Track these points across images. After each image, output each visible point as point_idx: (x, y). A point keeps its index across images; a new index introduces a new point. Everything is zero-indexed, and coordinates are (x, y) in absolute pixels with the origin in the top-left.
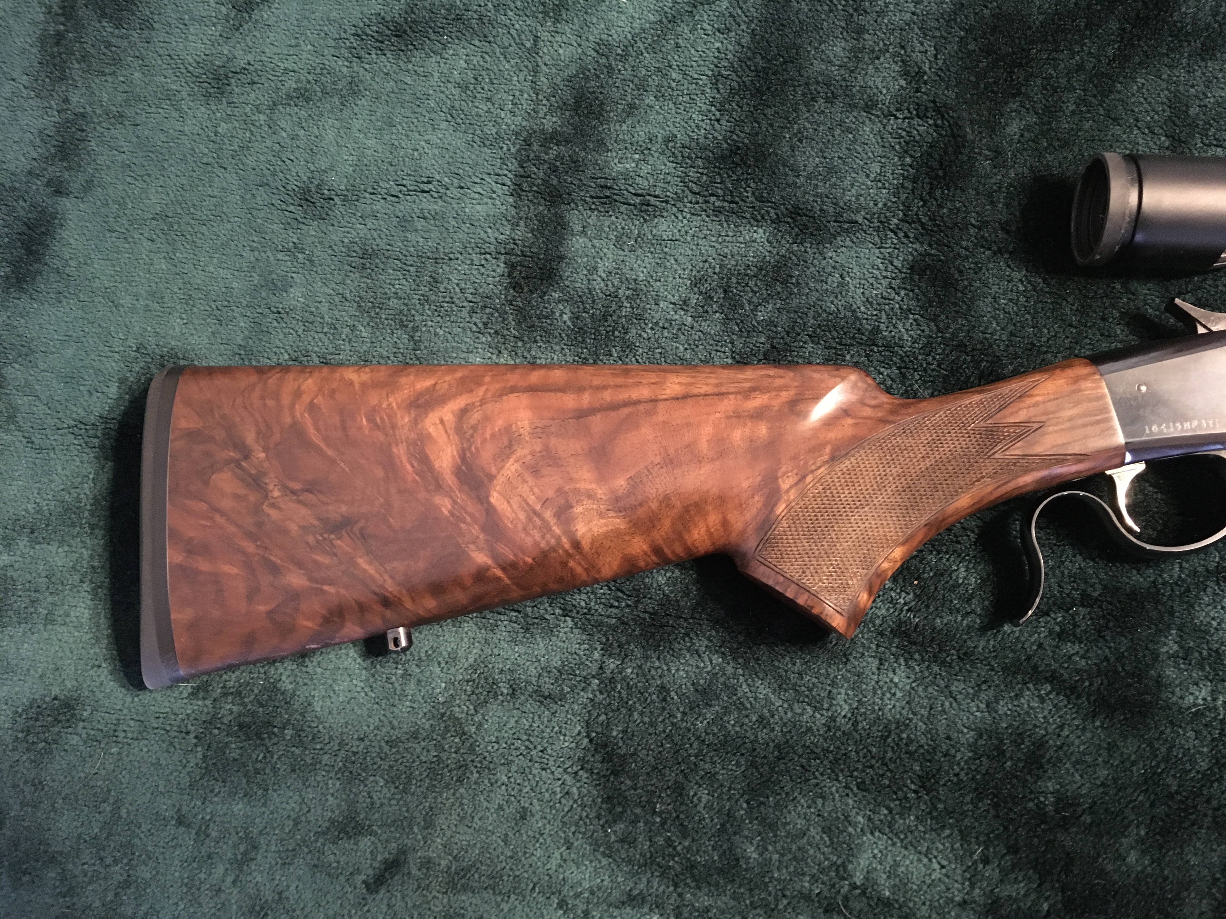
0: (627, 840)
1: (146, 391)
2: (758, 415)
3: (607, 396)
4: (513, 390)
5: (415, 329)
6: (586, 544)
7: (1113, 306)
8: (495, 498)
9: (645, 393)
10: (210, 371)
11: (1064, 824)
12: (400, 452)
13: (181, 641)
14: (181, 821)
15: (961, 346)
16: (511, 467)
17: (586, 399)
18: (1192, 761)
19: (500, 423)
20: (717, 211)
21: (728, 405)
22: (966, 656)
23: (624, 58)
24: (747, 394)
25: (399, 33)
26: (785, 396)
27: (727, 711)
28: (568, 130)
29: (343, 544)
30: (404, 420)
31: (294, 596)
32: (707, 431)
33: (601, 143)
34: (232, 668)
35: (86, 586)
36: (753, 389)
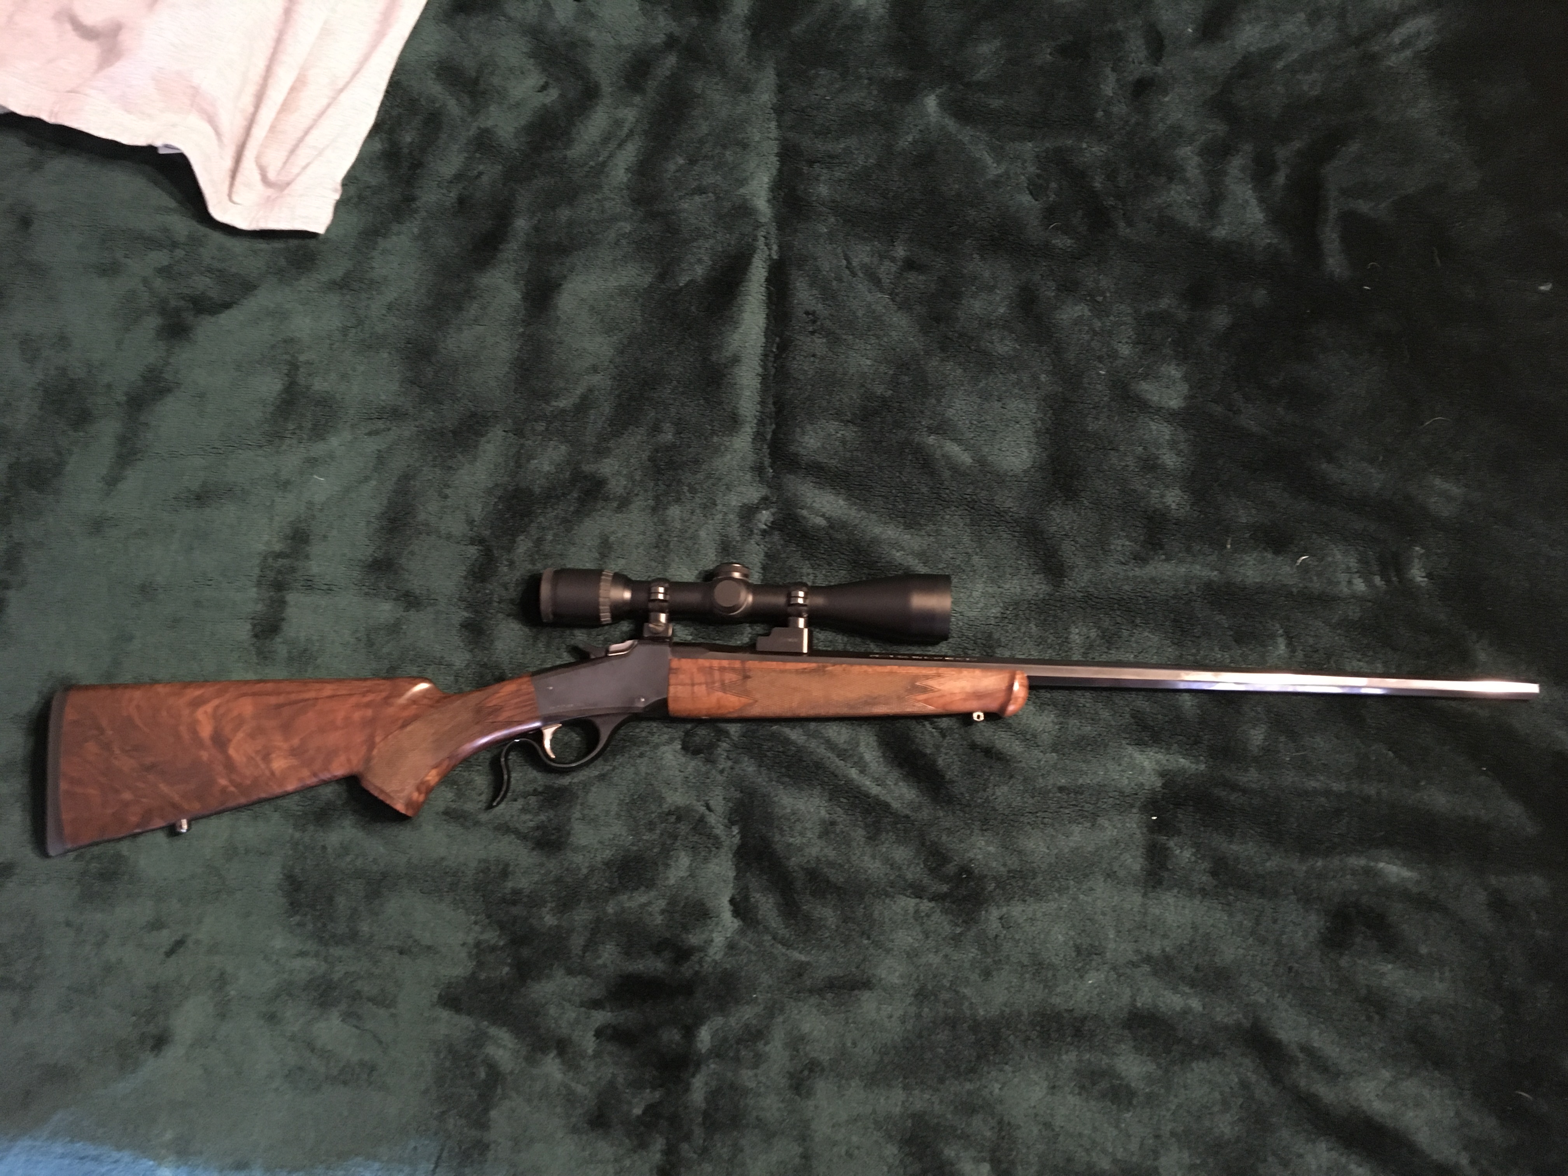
0: (300, 924)
1: (52, 698)
2: (367, 705)
3: (293, 697)
4: (244, 695)
5: (201, 660)
6: (277, 773)
7: (563, 642)
8: (231, 751)
9: (312, 695)
10: (87, 688)
11: (514, 903)
12: (183, 729)
13: (68, 830)
14: (68, 924)
15: (485, 665)
16: (240, 735)
17: (281, 699)
18: (580, 869)
19: (235, 713)
20: (366, 594)
21: (353, 700)
22: (477, 823)
23: (321, 510)
24: (364, 694)
25: (198, 498)
26: (384, 694)
27: (357, 856)
28: (288, 551)
29: (151, 777)
30: (186, 712)
31: (126, 804)
32: (341, 715)
33: (307, 557)
34: (97, 844)
35: (19, 804)
36: (368, 691)
